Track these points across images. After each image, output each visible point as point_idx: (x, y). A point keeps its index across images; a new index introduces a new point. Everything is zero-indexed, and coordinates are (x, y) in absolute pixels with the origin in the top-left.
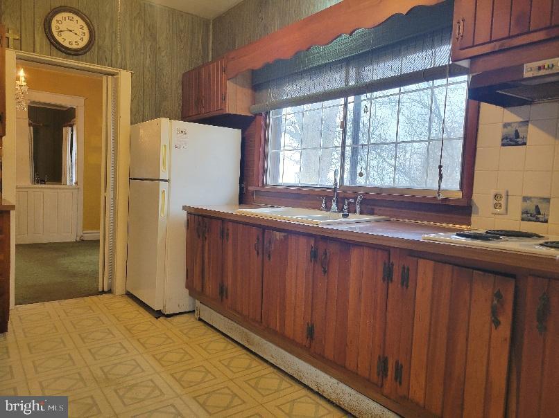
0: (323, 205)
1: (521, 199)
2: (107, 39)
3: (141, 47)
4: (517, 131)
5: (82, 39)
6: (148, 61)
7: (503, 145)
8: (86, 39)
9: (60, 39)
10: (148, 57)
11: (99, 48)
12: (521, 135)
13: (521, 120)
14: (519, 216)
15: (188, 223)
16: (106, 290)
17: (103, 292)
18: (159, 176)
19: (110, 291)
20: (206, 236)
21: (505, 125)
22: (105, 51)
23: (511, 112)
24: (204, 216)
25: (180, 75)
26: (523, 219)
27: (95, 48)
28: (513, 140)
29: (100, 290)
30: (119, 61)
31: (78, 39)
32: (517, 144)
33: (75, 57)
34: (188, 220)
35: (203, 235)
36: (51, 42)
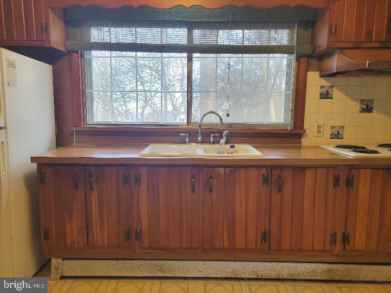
0: (187, 140)
1: (330, 127)
4: (328, 91)
7: (320, 98)
12: (330, 93)
13: (329, 85)
14: (329, 136)
21: (322, 87)
23: (325, 80)
26: (331, 138)
28: (326, 96)
32: (328, 98)
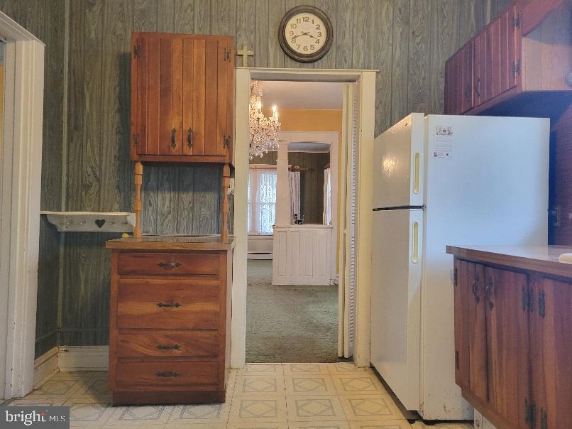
2: (347, 36)
3: (389, 37)
5: (318, 42)
6: (398, 54)
8: (323, 40)
9: (294, 46)
10: (398, 47)
11: (338, 48)
15: (456, 275)
16: (346, 356)
17: (343, 359)
18: (409, 201)
19: (350, 359)
20: (493, 301)
22: (344, 51)
24: (486, 265)
25: (442, 65)
27: (333, 49)
29: (340, 355)
30: (361, 60)
31: (313, 41)
33: (310, 64)
34: (456, 270)
35: (486, 298)
36: (285, 53)
